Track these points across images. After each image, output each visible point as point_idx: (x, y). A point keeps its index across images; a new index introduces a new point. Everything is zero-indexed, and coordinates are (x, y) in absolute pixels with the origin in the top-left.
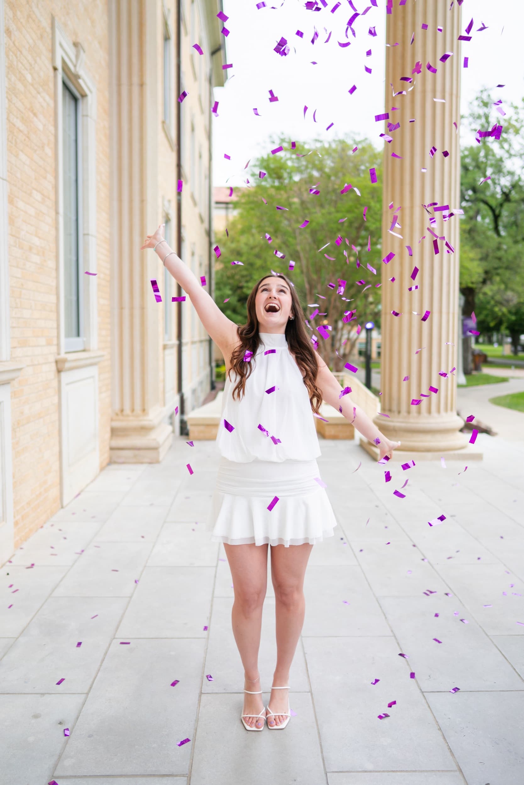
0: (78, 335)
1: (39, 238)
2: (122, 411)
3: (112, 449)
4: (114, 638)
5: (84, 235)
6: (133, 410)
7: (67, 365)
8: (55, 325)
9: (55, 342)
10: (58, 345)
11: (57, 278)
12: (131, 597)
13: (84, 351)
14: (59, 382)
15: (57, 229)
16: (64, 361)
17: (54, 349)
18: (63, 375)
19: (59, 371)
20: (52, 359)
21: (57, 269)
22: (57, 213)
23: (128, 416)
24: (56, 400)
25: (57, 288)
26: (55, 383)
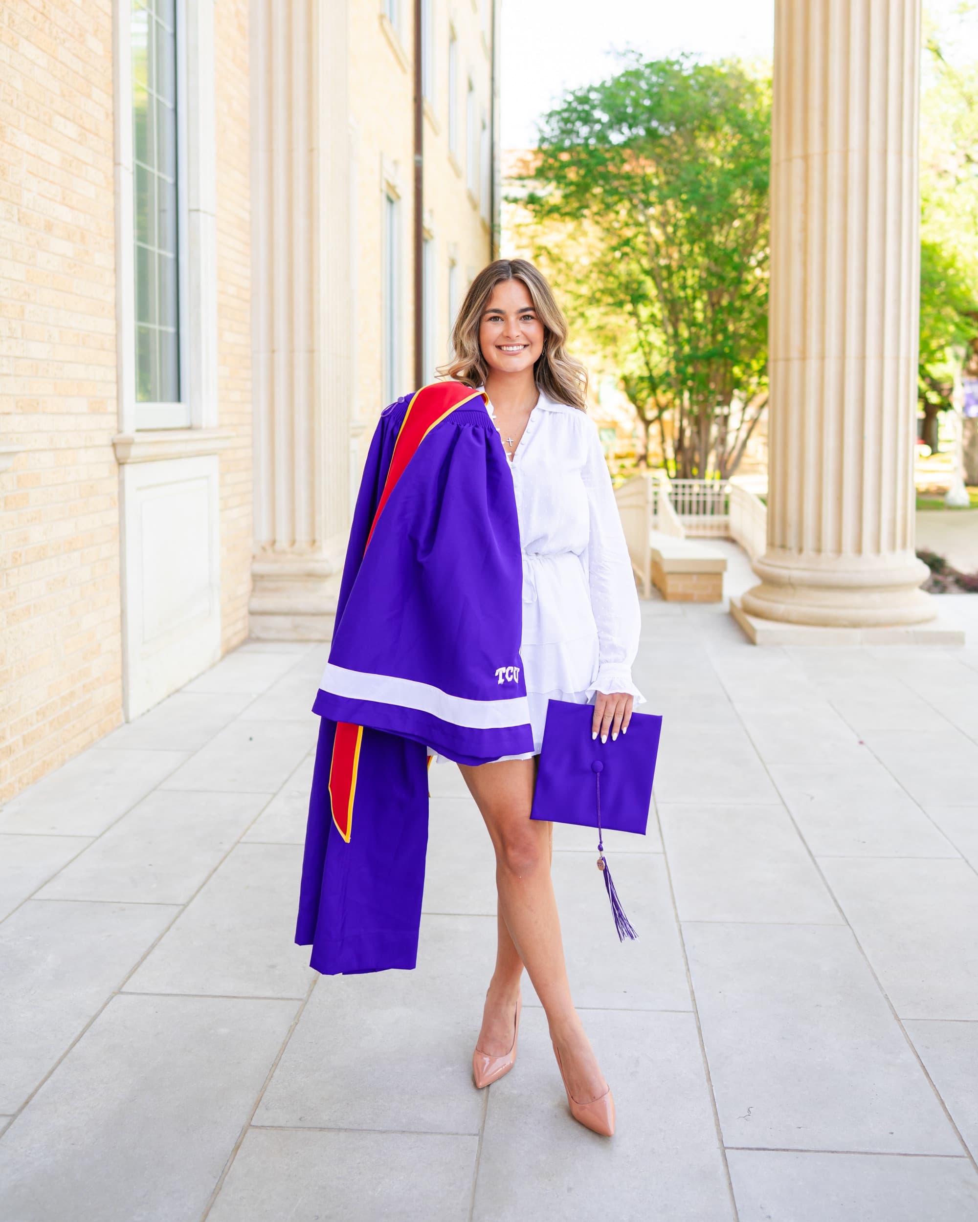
0: (179, 399)
1: (72, 208)
2: (273, 543)
3: (252, 613)
4: (119, 992)
5: (190, 211)
6: (293, 542)
7: (135, 452)
8: (112, 376)
9: (112, 407)
10: (119, 414)
11: (117, 286)
12: (185, 906)
13: (190, 428)
14: (121, 483)
15: (116, 194)
16: (129, 443)
17: (112, 421)
18: (128, 469)
19: (121, 463)
20: (104, 439)
21: (117, 270)
22: (116, 164)
23: (284, 552)
24: (113, 517)
25: (117, 305)
26: (112, 486)
